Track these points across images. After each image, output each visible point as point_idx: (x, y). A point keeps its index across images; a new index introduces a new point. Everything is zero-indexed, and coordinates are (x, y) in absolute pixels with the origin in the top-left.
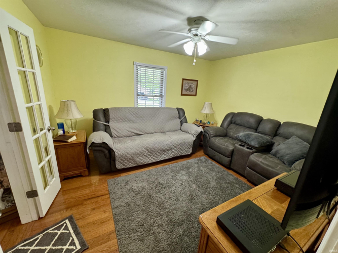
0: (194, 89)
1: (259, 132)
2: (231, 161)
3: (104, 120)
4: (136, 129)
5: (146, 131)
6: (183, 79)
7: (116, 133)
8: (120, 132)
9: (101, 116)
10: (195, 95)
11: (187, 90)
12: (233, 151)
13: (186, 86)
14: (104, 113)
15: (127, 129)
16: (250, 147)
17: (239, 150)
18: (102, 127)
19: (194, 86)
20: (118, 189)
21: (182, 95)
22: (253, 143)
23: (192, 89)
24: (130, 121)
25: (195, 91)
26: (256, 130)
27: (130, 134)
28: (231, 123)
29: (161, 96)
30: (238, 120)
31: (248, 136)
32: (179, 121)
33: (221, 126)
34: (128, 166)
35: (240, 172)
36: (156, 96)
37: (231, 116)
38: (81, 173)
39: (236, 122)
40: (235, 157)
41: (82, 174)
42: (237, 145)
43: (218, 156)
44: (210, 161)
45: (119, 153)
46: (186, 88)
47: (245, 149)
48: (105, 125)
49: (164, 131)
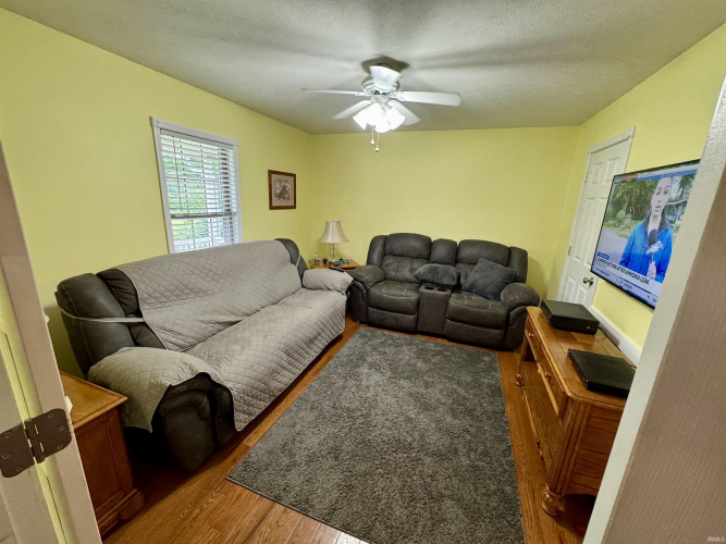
0: (291, 192)
1: (433, 262)
2: (417, 319)
3: (120, 310)
4: (219, 313)
5: (244, 310)
6: (271, 172)
7: (174, 340)
8: (184, 331)
9: (103, 299)
10: (294, 207)
11: (280, 196)
12: (418, 302)
13: (277, 189)
14: (110, 287)
15: (202, 318)
16: (443, 288)
17: (429, 297)
18: (125, 335)
19: (289, 186)
20: (285, 476)
21: (272, 208)
22: (446, 281)
23: (287, 192)
24: (198, 293)
25: (292, 198)
26: (428, 259)
27: (210, 328)
28: (384, 254)
29: (229, 213)
30: (397, 246)
31: (434, 271)
32: (294, 268)
33: (368, 262)
34: (258, 412)
35: (436, 332)
36: (215, 215)
37: (381, 242)
38: (119, 516)
39: (395, 252)
40: (424, 310)
41: (124, 517)
42: (423, 289)
43: (391, 317)
44: (379, 332)
45: (238, 386)
46: (278, 192)
47: (435, 291)
48: (129, 325)
49: (277, 297)
